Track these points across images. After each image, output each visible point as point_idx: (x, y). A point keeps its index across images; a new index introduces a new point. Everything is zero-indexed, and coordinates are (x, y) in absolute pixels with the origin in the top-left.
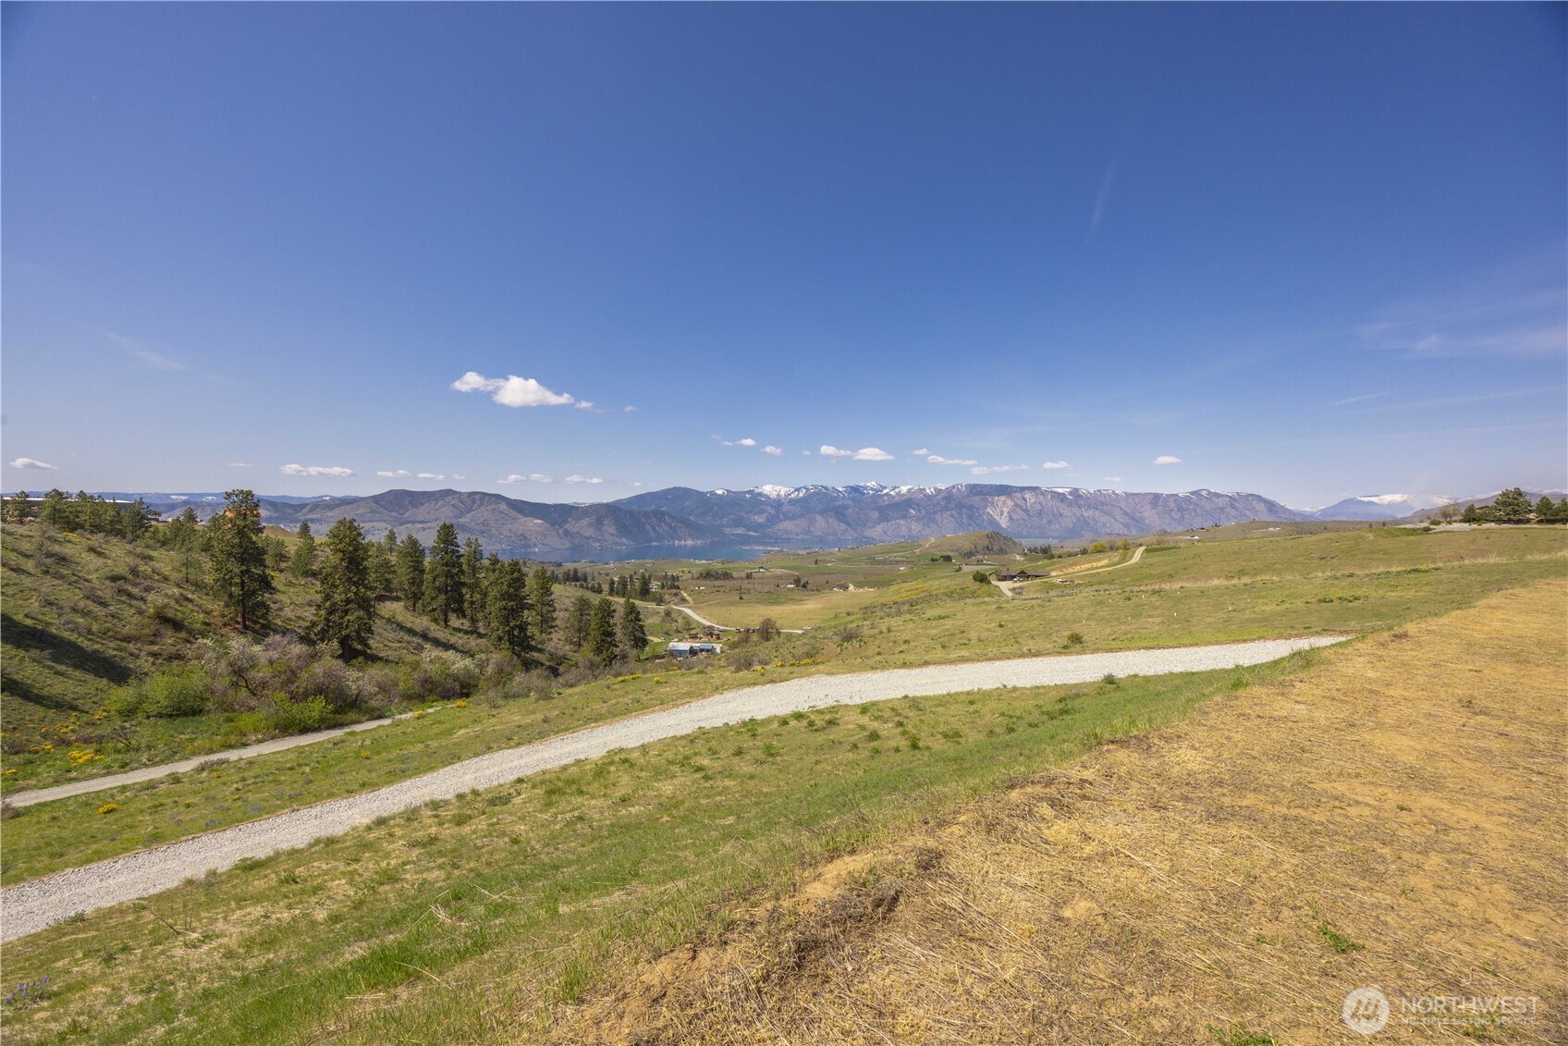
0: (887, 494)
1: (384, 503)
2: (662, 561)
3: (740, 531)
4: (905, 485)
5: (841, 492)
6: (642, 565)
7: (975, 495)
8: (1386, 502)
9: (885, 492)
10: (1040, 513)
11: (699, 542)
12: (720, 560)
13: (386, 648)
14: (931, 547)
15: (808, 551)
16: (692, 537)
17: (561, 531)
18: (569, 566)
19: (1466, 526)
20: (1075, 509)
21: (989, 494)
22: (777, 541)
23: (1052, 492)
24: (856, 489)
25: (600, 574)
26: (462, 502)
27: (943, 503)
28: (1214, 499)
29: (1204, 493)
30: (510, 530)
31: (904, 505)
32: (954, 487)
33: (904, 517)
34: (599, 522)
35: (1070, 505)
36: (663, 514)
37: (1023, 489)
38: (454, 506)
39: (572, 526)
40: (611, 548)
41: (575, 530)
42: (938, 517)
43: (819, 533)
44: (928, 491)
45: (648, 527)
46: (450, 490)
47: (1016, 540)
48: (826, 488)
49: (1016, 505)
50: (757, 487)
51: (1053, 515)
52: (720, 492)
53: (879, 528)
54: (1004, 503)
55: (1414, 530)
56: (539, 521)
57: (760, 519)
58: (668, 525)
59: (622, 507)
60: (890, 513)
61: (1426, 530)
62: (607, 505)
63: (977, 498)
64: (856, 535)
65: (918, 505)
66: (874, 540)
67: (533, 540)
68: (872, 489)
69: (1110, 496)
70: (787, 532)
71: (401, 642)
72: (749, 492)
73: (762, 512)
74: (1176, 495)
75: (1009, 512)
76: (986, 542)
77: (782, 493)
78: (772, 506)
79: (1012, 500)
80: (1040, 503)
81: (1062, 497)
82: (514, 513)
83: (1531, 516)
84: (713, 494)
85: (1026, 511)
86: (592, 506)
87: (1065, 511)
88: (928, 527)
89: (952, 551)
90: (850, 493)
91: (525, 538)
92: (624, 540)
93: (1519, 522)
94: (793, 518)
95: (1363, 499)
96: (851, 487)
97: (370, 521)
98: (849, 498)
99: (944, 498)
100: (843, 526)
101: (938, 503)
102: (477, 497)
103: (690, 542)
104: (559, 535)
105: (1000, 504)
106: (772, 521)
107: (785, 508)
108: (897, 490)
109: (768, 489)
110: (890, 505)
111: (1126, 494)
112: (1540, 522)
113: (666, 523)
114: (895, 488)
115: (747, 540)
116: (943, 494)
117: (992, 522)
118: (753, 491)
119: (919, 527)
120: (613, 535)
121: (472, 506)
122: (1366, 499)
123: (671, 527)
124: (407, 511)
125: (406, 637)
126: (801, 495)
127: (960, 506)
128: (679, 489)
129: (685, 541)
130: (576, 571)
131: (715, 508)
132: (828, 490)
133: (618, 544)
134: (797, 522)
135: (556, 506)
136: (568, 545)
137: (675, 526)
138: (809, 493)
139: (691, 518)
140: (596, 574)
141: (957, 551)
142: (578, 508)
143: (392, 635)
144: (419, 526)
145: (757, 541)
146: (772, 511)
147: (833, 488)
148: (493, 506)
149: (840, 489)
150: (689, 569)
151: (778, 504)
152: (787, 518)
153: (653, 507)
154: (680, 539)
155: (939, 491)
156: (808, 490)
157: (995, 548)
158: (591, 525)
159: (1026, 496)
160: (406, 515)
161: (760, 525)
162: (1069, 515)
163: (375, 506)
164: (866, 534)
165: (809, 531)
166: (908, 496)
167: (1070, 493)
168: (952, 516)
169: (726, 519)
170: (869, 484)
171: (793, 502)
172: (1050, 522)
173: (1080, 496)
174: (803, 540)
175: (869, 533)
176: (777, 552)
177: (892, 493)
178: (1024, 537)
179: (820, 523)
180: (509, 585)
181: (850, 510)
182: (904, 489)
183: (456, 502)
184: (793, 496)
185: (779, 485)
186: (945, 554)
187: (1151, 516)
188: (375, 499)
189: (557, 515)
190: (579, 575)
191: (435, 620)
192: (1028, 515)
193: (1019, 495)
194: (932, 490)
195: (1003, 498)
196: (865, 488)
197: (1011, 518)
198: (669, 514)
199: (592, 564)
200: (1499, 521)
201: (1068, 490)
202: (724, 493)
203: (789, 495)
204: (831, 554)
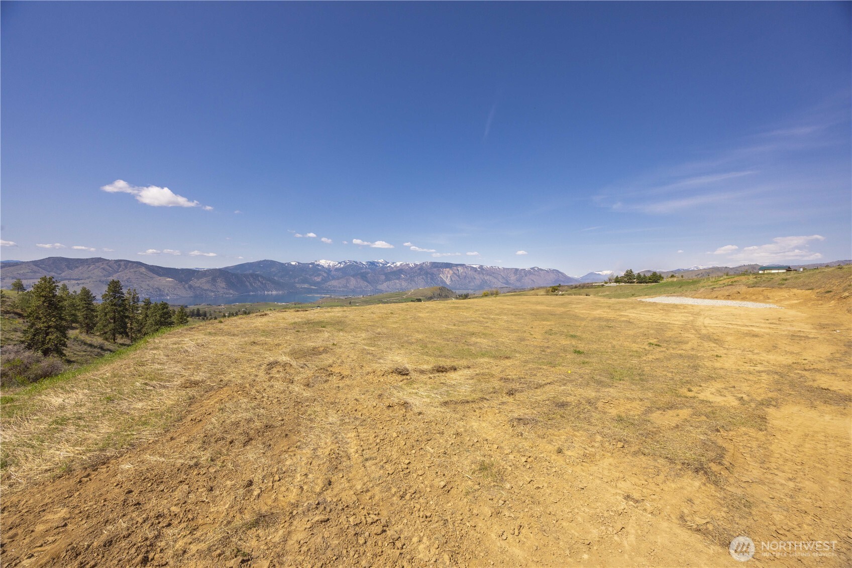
0: (389, 266)
1: (44, 266)
2: (256, 304)
3: (306, 286)
4: (399, 262)
5: (364, 265)
6: (243, 306)
7: (435, 267)
8: (604, 274)
9: (388, 265)
10: (465, 277)
11: (281, 292)
12: (293, 303)
13: (75, 356)
14: (411, 294)
15: (346, 297)
16: (276, 290)
17: (187, 286)
18: (195, 308)
19: (615, 284)
20: (481, 275)
21: (441, 267)
22: (327, 291)
23: (471, 267)
24: (372, 263)
25: (215, 312)
26: (110, 266)
27: (418, 271)
28: (540, 271)
29: (536, 269)
30: (148, 285)
31: (398, 272)
32: (424, 263)
33: (399, 279)
34: (214, 280)
35: (479, 273)
36: (257, 276)
37: (457, 265)
38: (103, 269)
39: (195, 283)
40: (222, 296)
41: (197, 285)
42: (416, 279)
43: (352, 287)
44: (411, 265)
45: (248, 284)
46: (100, 258)
47: (454, 291)
48: (356, 262)
49: (454, 273)
50: (316, 261)
51: (471, 278)
52: (293, 263)
53: (385, 284)
54: (448, 272)
55: (599, 286)
56: (171, 279)
57: (318, 279)
58: (260, 282)
59: (229, 271)
60: (391, 276)
61: (603, 285)
62: (220, 270)
63: (435, 269)
64: (373, 288)
65: (406, 273)
66: (382, 291)
67: (166, 291)
68: (381, 263)
69: (496, 269)
70: (334, 287)
71: (85, 352)
72: (312, 264)
73: (319, 275)
74: (525, 269)
75: (450, 277)
76: (439, 292)
77: (331, 265)
78: (325, 272)
79: (452, 270)
80: (465, 272)
81: (475, 269)
82: (151, 274)
83: (635, 280)
84: (289, 264)
85: (459, 276)
86: (208, 270)
87: (477, 276)
88: (411, 284)
89: (422, 296)
90: (369, 265)
91: (160, 290)
92: (231, 291)
93: (631, 283)
94: (338, 278)
95: (596, 273)
96: (370, 262)
97: (31, 279)
98: (369, 268)
99: (419, 269)
100: (366, 284)
101: (416, 272)
102: (122, 263)
103: (274, 293)
104: (185, 288)
105: (446, 272)
106: (325, 280)
107: (333, 273)
108: (395, 264)
109: (323, 262)
110: (391, 272)
111: (504, 268)
112: (637, 283)
113: (259, 281)
114: (394, 263)
115: (310, 291)
116: (418, 267)
117: (443, 282)
118: (314, 263)
119: (406, 284)
120: (223, 288)
121: (118, 270)
122: (597, 273)
123: (262, 283)
124: (63, 272)
125: (89, 349)
126: (342, 266)
127: (427, 273)
128: (267, 261)
129: (272, 292)
130: (198, 310)
131: (291, 273)
132: (357, 263)
133: (227, 294)
134: (340, 281)
135: (182, 270)
136: (192, 294)
137: (265, 283)
138: (346, 265)
139: (275, 278)
140: (212, 312)
141: (424, 296)
142: (198, 271)
143: (79, 348)
144: (74, 282)
145: (316, 292)
146: (325, 275)
147: (360, 262)
148: (135, 270)
149: (364, 263)
150: (274, 308)
151: (328, 270)
152: (334, 279)
153: (251, 271)
154: (268, 291)
155: (416, 265)
156: (346, 263)
157: (443, 295)
158: (208, 282)
159: (459, 269)
160: (63, 274)
161: (318, 283)
162: (478, 278)
163: (35, 268)
164: (378, 287)
165: (347, 286)
166: (400, 268)
167: (479, 268)
168: (423, 278)
169: (297, 279)
170: (380, 261)
171: (337, 270)
172: (470, 282)
173: (483, 269)
174: (343, 291)
175: (379, 287)
176: (328, 298)
177: (392, 266)
178: (458, 289)
179: (353, 282)
180: (161, 317)
181: (370, 275)
182: (398, 264)
183: (105, 266)
184: (337, 266)
185: (329, 260)
186: (418, 298)
187: (513, 278)
188: (35, 263)
189: (184, 276)
190: (201, 312)
191: (106, 339)
192: (459, 278)
193: (455, 268)
194: (413, 264)
195: (448, 269)
196: (378, 263)
197: (451, 280)
198: (262, 277)
199: (209, 306)
200: (625, 282)
201: (478, 266)
202: (296, 264)
203: (335, 266)
204: (358, 298)
